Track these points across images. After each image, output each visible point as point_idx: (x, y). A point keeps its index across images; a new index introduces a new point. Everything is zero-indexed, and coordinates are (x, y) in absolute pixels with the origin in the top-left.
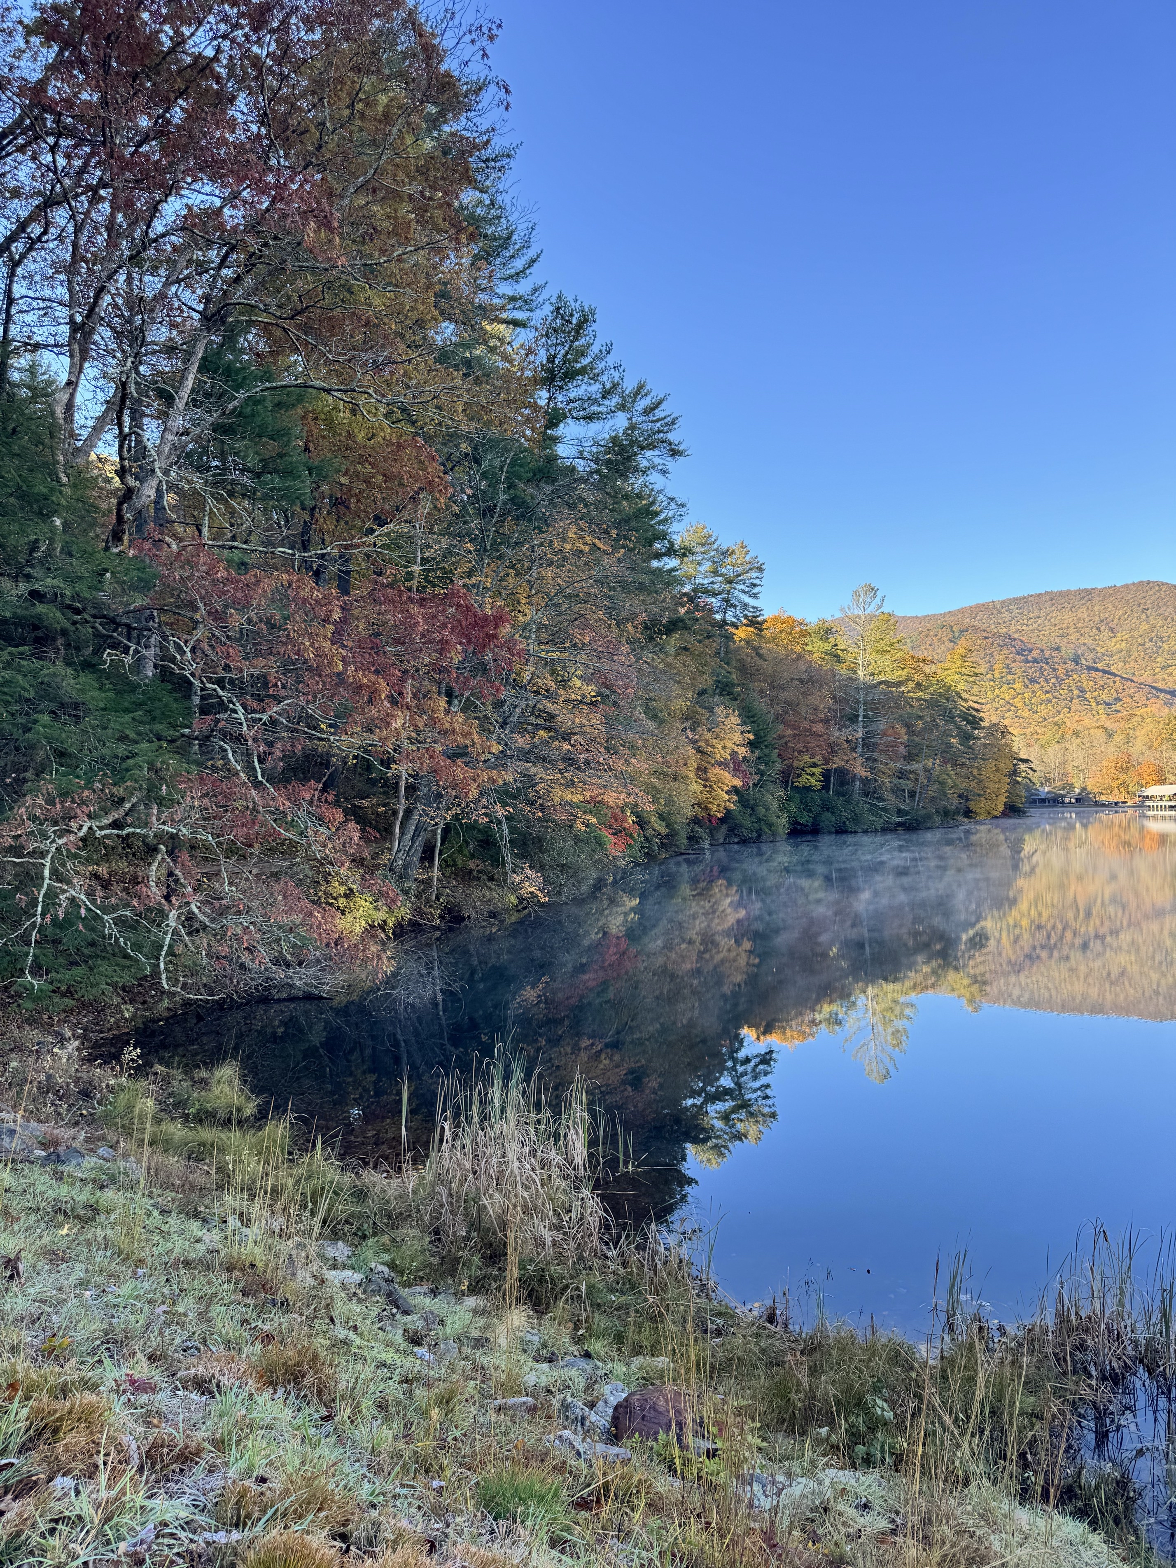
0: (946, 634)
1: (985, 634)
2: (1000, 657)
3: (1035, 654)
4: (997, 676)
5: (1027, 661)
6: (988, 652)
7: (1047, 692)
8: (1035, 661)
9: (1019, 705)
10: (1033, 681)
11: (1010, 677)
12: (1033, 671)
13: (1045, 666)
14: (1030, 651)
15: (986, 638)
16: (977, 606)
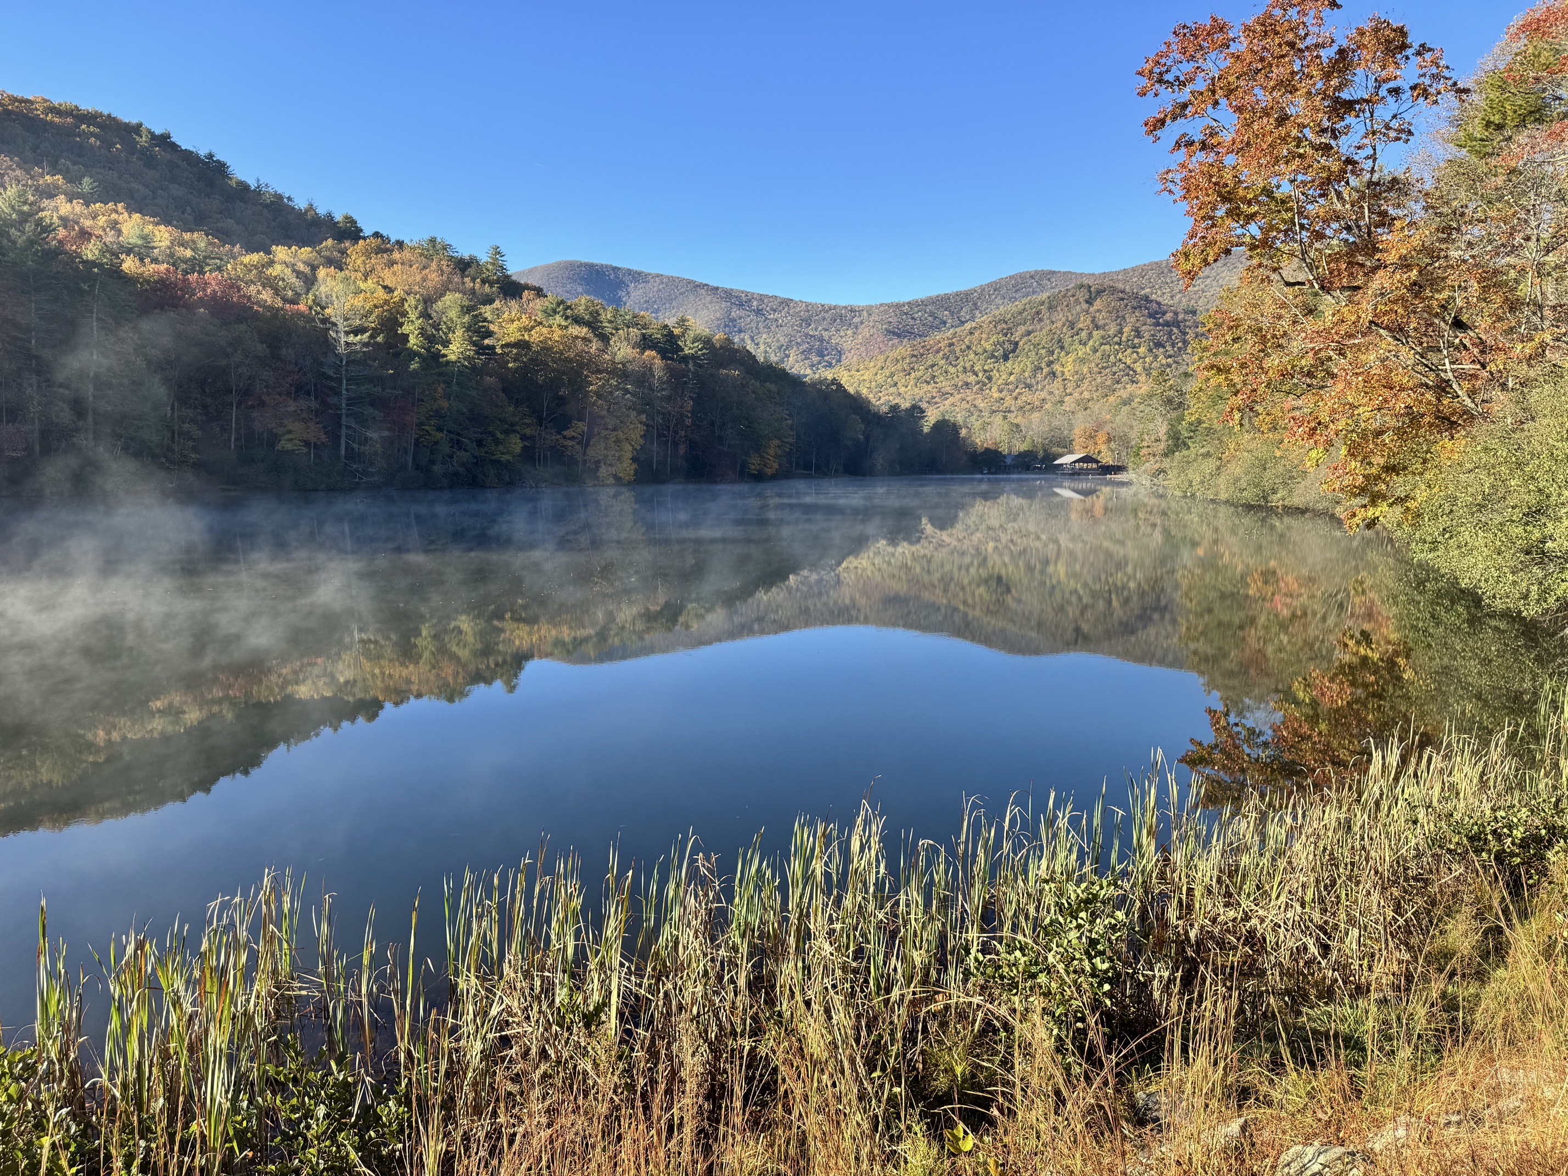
0: (1082, 295)
1: (1121, 295)
2: (1131, 320)
3: (1169, 316)
4: (1124, 339)
5: (1158, 324)
6: (1120, 314)
7: (1170, 356)
8: (1167, 324)
9: (1139, 370)
10: (1159, 345)
11: (1136, 341)
12: (1161, 336)
13: (1175, 330)
14: (1164, 313)
15: (1122, 299)
16: (1151, 264)
